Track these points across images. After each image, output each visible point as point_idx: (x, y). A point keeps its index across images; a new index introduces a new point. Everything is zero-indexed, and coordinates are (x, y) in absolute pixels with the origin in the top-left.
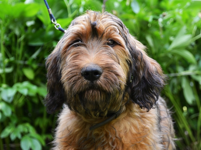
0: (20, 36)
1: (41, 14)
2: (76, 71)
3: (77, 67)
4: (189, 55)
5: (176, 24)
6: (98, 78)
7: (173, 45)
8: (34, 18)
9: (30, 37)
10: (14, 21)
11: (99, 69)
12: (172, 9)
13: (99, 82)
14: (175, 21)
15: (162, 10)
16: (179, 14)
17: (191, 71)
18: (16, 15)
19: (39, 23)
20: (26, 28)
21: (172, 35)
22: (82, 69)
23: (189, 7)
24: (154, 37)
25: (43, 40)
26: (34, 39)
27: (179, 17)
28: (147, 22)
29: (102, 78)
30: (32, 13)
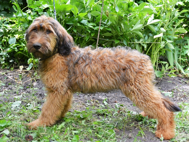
0: (63, 20)
1: (73, 10)
2: (31, 44)
3: (31, 43)
4: (140, 34)
5: (136, 19)
6: (39, 48)
7: (134, 29)
8: (70, 12)
9: (67, 20)
10: (60, 13)
11: (39, 45)
12: (134, 12)
13: (39, 50)
14: (135, 17)
15: (129, 11)
16: (137, 14)
17: (141, 41)
18: (62, 10)
19: (72, 14)
20: (66, 16)
21: (133, 24)
22: (33, 44)
23: (142, 11)
24: (124, 24)
25: (73, 22)
26: (68, 22)
27: (137, 15)
28: (122, 17)
29: (41, 49)
30: (69, 9)
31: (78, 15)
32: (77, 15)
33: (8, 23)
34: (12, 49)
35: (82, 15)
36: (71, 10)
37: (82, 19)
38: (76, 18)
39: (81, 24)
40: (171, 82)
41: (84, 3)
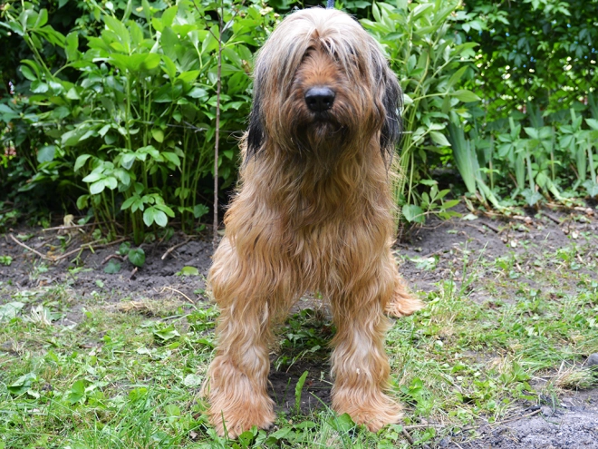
0: (147, 92)
31: (179, 77)
32: (175, 79)
33: (35, 112)
34: (45, 174)
35: (189, 77)
36: (159, 67)
37: (193, 87)
38: (176, 84)
39: (190, 99)
40: (455, 232)
41: (196, 45)
